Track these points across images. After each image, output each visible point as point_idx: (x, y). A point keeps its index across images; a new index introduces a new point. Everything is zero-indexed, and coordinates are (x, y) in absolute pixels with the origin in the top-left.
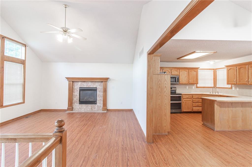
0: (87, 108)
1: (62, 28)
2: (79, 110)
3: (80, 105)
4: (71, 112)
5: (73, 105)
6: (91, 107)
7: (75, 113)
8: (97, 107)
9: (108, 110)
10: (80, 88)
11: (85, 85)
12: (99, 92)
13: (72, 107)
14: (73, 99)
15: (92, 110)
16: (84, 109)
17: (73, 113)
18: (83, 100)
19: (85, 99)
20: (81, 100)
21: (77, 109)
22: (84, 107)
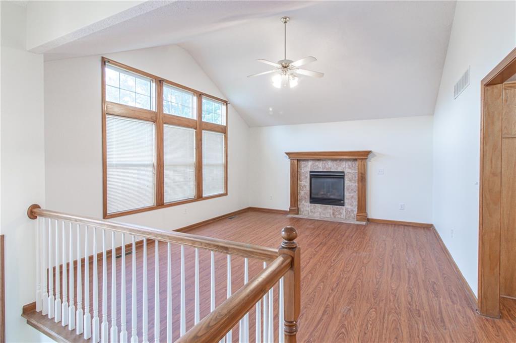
0: (324, 212)
1: (280, 62)
2: (310, 214)
3: (311, 205)
4: (296, 216)
5: (300, 204)
6: (333, 210)
7: (304, 219)
8: (344, 211)
9: (368, 220)
10: (311, 172)
11: (321, 167)
12: (350, 181)
13: (298, 208)
14: (300, 192)
15: (335, 217)
16: (319, 213)
17: (299, 220)
18: (316, 196)
19: (321, 194)
20: (313, 196)
21: (305, 212)
22: (320, 210)
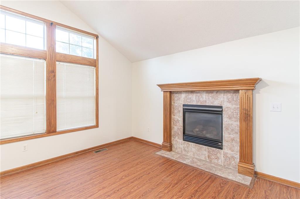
0: (198, 153)
2: (183, 152)
3: (185, 143)
4: (167, 154)
5: (173, 140)
6: (209, 152)
8: (222, 156)
9: (256, 173)
10: (184, 105)
11: (195, 100)
12: (230, 118)
13: (171, 144)
14: (173, 127)
15: (211, 162)
16: (192, 153)
18: (191, 134)
19: (196, 131)
20: (186, 132)
21: (179, 150)
22: (194, 150)
